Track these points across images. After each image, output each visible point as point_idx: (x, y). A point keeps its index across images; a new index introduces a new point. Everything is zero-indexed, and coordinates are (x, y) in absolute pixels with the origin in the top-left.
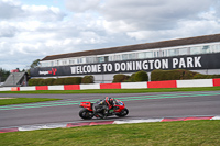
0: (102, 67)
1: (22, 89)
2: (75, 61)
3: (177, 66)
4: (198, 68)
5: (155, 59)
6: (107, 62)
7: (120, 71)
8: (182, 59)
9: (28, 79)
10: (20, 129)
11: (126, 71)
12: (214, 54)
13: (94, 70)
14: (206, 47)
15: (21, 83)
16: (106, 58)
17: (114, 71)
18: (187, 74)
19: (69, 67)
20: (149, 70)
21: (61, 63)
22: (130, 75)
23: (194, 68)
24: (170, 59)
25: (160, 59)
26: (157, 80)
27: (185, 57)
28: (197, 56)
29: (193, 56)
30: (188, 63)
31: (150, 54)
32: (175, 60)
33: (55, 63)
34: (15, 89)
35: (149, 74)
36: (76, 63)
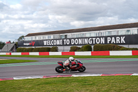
0: (63, 42)
1: (13, 54)
2: (46, 37)
3: (110, 42)
4: (123, 44)
5: (96, 37)
6: (66, 38)
7: (75, 44)
8: (113, 38)
9: (16, 48)
10: (15, 78)
11: (78, 45)
12: (133, 35)
13: (58, 43)
14: (128, 31)
15: (12, 50)
16: (66, 36)
17: (70, 44)
18: (116, 47)
19: (43, 41)
20: (92, 44)
21: (38, 38)
22: (81, 47)
23: (121, 44)
24: (106, 38)
25: (100, 37)
26: (97, 50)
27: (115, 37)
28: (123, 36)
29: (120, 36)
30: (117, 40)
31: (93, 34)
32: (109, 39)
33: (34, 38)
34: (9, 54)
35: (92, 47)
36: (47, 38)
